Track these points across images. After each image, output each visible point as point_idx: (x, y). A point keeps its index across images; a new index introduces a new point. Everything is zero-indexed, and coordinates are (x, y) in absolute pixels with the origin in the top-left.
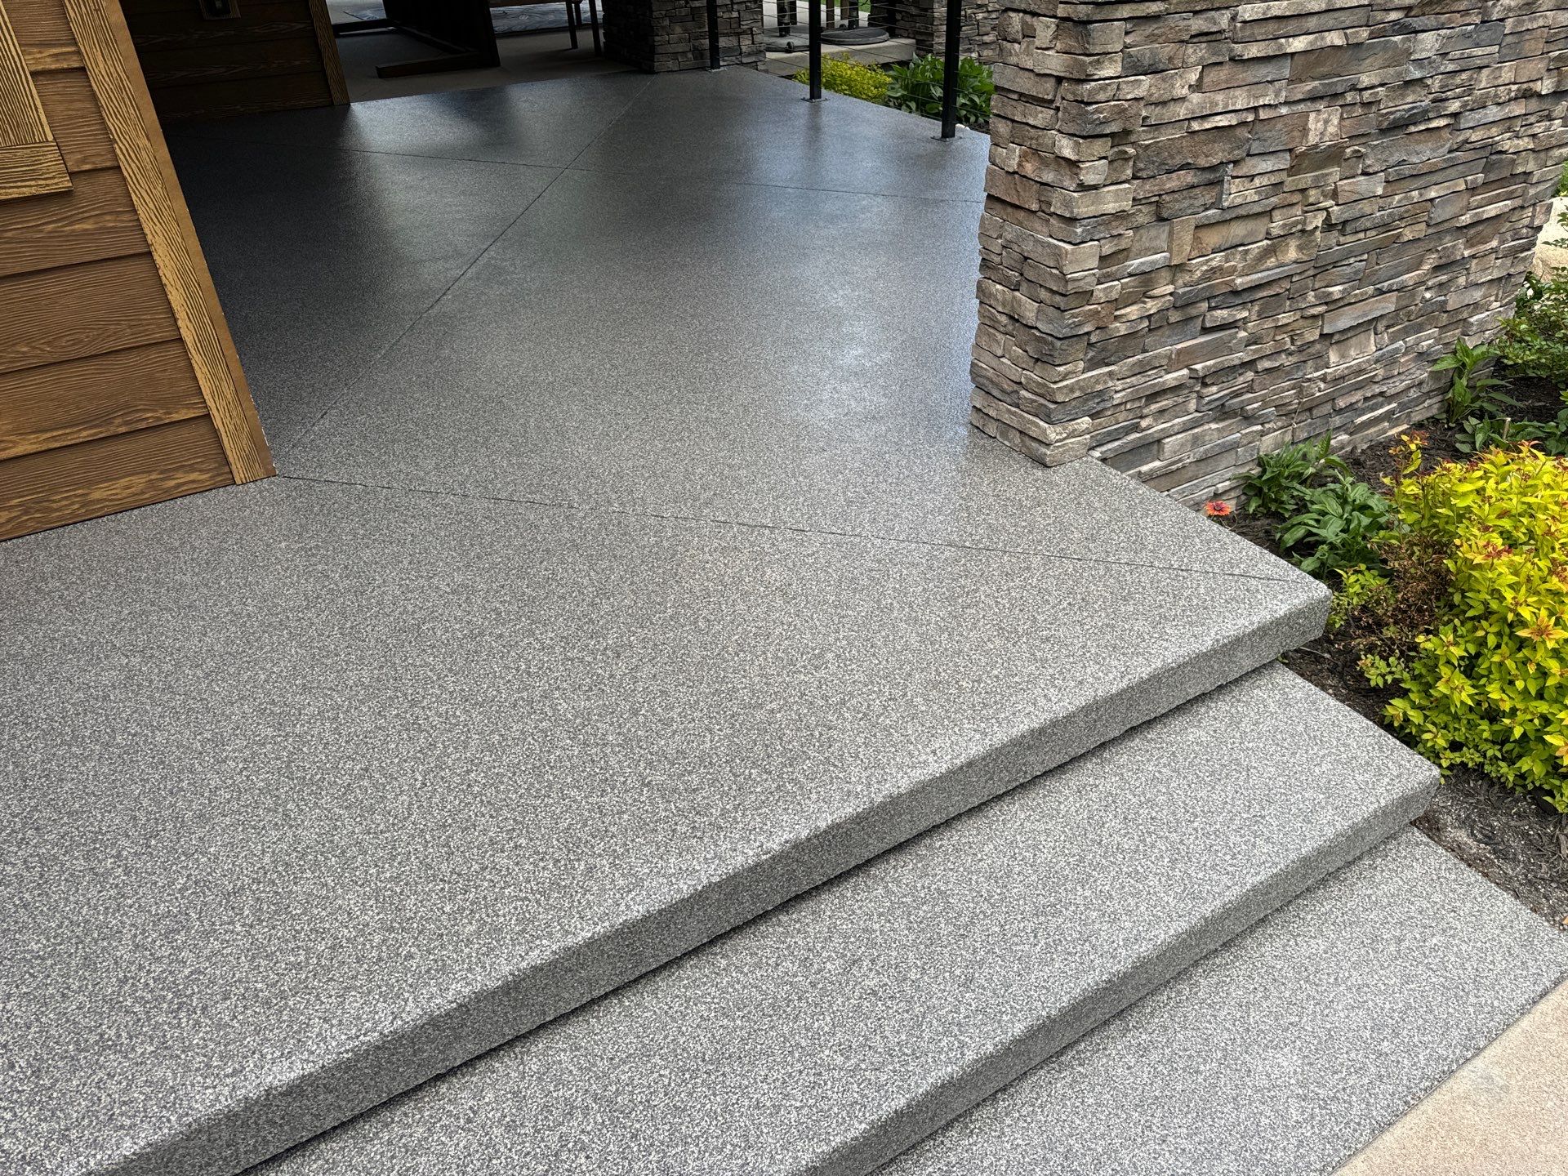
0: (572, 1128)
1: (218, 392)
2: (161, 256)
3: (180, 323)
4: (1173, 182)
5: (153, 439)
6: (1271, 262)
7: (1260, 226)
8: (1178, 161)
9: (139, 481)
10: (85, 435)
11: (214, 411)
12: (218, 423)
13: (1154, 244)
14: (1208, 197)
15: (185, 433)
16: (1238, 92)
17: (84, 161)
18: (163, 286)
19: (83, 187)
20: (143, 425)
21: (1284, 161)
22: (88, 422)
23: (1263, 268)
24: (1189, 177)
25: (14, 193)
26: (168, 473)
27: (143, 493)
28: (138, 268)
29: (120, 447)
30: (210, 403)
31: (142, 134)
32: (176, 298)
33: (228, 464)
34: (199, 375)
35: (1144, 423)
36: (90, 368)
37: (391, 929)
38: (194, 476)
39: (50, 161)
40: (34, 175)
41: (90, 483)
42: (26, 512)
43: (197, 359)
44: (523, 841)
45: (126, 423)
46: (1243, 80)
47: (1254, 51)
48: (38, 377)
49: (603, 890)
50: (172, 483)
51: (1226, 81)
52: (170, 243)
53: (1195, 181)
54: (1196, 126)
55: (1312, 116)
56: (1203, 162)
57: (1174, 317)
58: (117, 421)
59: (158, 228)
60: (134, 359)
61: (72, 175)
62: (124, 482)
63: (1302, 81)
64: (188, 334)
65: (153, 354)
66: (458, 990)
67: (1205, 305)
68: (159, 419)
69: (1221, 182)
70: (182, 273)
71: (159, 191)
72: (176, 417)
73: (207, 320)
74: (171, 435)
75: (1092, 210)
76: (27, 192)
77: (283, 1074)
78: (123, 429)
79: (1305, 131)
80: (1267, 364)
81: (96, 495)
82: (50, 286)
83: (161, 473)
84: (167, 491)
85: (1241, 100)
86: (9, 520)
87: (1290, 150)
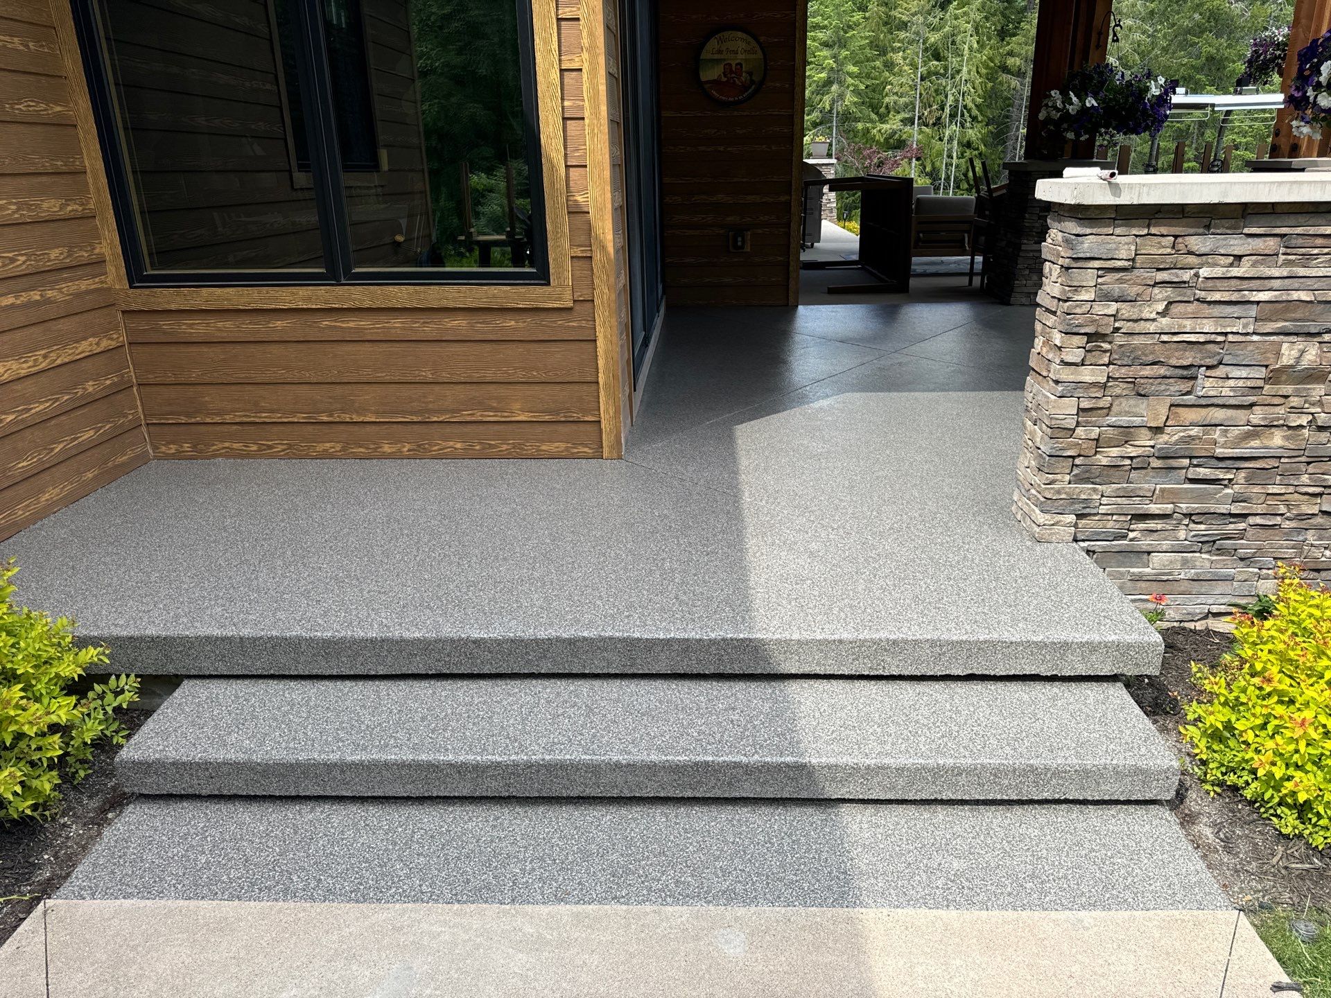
0: (571, 711)
1: (607, 411)
2: (601, 343)
3: (600, 375)
4: (1147, 371)
5: (574, 427)
6: (1255, 443)
7: (1241, 415)
8: (1151, 358)
9: (563, 445)
10: (547, 418)
11: (603, 420)
12: (603, 426)
13: (1134, 410)
14: (1184, 387)
15: (588, 428)
16: (1205, 321)
17: (581, 296)
18: (597, 356)
19: (578, 307)
20: (571, 419)
21: (1262, 373)
22: (550, 412)
23: (1248, 446)
24: (1162, 371)
25: (551, 306)
26: (575, 445)
27: (562, 452)
28: (589, 346)
29: (560, 428)
30: (602, 415)
31: (607, 288)
32: (601, 363)
33: (602, 447)
34: (601, 400)
35: (1131, 535)
36: (558, 387)
37: (543, 608)
38: (586, 450)
39: (568, 295)
40: (560, 299)
41: (543, 441)
42: (514, 448)
43: (602, 393)
44: (612, 600)
45: (565, 417)
46: (1209, 314)
47: (1217, 296)
48: (537, 388)
49: (628, 623)
50: (576, 450)
51: (1193, 313)
52: (605, 337)
53: (1168, 374)
54: (1165, 338)
55: (1285, 346)
56: (1174, 362)
57: (1156, 463)
58: (562, 415)
59: (602, 330)
60: (576, 387)
61: (574, 301)
62: (557, 444)
63: (1271, 321)
64: (601, 381)
65: (585, 387)
66: (552, 633)
67: (1186, 462)
68: (579, 418)
69: (1195, 378)
70: (606, 352)
71: (607, 314)
72: (586, 419)
73: (611, 375)
74: (582, 427)
75: (1071, 378)
76: (555, 306)
77: (476, 635)
78: (563, 419)
79: (1278, 354)
80: (1258, 520)
81: (544, 448)
82: (553, 348)
83: (573, 444)
84: (572, 453)
85: (1208, 326)
86: (506, 450)
87: (1267, 366)
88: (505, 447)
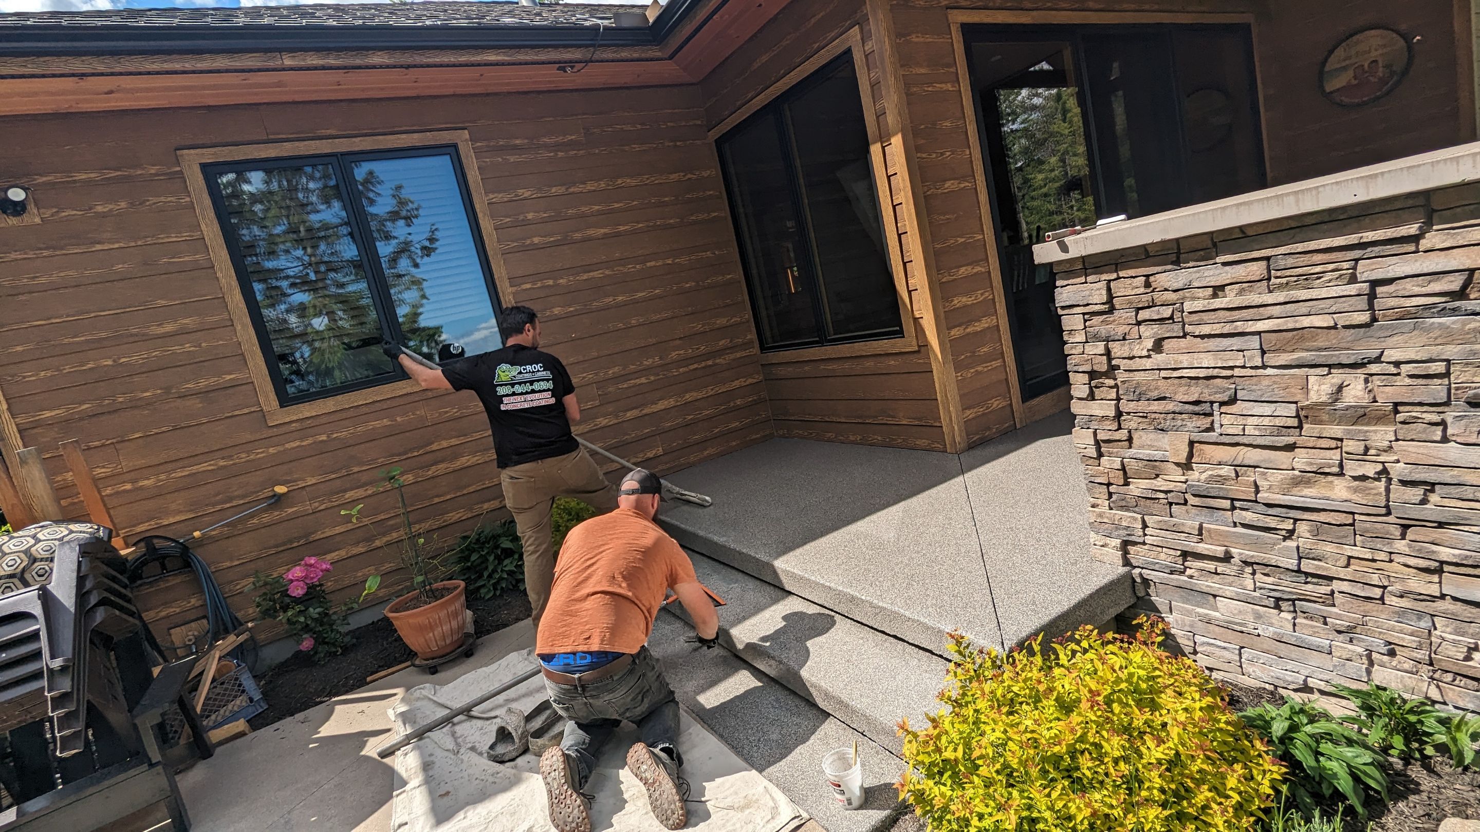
3: (938, 395)
4: (1156, 406)
5: (930, 430)
6: (1310, 492)
7: (1280, 457)
8: (1155, 394)
10: (917, 423)
11: (943, 426)
12: (944, 430)
13: (1156, 444)
17: (922, 343)
18: (935, 381)
19: (922, 350)
20: (929, 424)
21: (1291, 410)
22: (918, 419)
25: (907, 350)
26: (933, 442)
28: (930, 375)
29: (924, 430)
30: (943, 422)
31: (933, 336)
32: (937, 386)
33: (946, 445)
34: (941, 412)
36: (919, 403)
38: (939, 446)
39: (914, 343)
40: (911, 346)
41: (916, 438)
43: (940, 407)
45: (925, 422)
46: (1204, 348)
47: (1206, 330)
48: (909, 403)
50: (934, 446)
51: (1187, 348)
52: (937, 369)
53: (1177, 409)
54: (1164, 374)
55: (1312, 379)
56: (1180, 397)
57: (1192, 500)
59: (935, 364)
61: (918, 346)
62: (923, 441)
63: (1285, 351)
65: (932, 402)
67: (1227, 504)
69: (1211, 414)
70: (938, 379)
72: (936, 424)
75: (1084, 411)
76: (910, 350)
78: (923, 424)
79: (1306, 389)
81: (917, 442)
82: (914, 377)
84: (932, 448)
87: (1296, 403)
88: (900, 441)
